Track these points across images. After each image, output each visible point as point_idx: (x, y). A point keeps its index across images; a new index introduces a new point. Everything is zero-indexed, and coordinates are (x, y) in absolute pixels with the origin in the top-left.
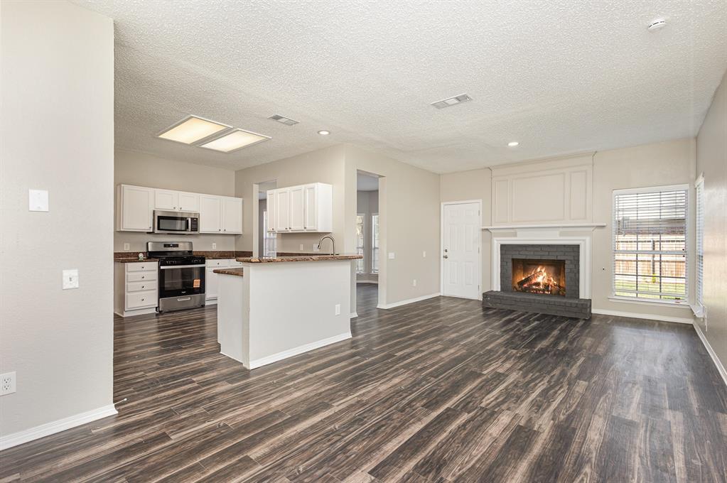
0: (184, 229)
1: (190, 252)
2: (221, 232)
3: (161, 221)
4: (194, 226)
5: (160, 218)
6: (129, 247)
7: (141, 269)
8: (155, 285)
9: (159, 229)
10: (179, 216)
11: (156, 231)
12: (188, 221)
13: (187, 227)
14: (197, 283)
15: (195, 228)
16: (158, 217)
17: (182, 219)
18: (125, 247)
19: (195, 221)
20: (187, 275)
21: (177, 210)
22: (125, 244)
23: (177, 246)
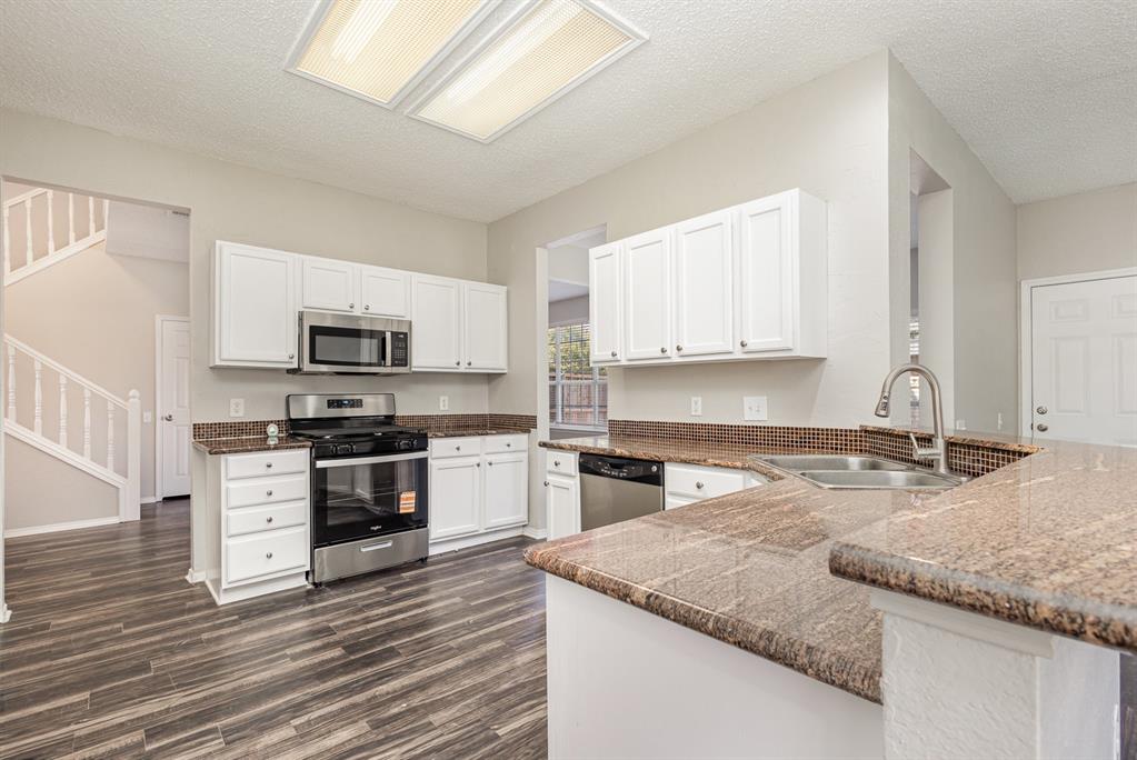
0: (375, 360)
1: (389, 419)
2: (462, 369)
3: (318, 338)
4: (400, 354)
5: (315, 331)
6: (242, 408)
7: (264, 470)
8: (302, 511)
9: (313, 360)
10: (364, 326)
11: (307, 366)
12: (384, 340)
13: (383, 356)
14: (407, 503)
15: (401, 360)
16: (311, 327)
17: (372, 334)
18: (233, 407)
19: (402, 340)
20: (384, 480)
21: (357, 312)
22: (233, 401)
23: (357, 404)
